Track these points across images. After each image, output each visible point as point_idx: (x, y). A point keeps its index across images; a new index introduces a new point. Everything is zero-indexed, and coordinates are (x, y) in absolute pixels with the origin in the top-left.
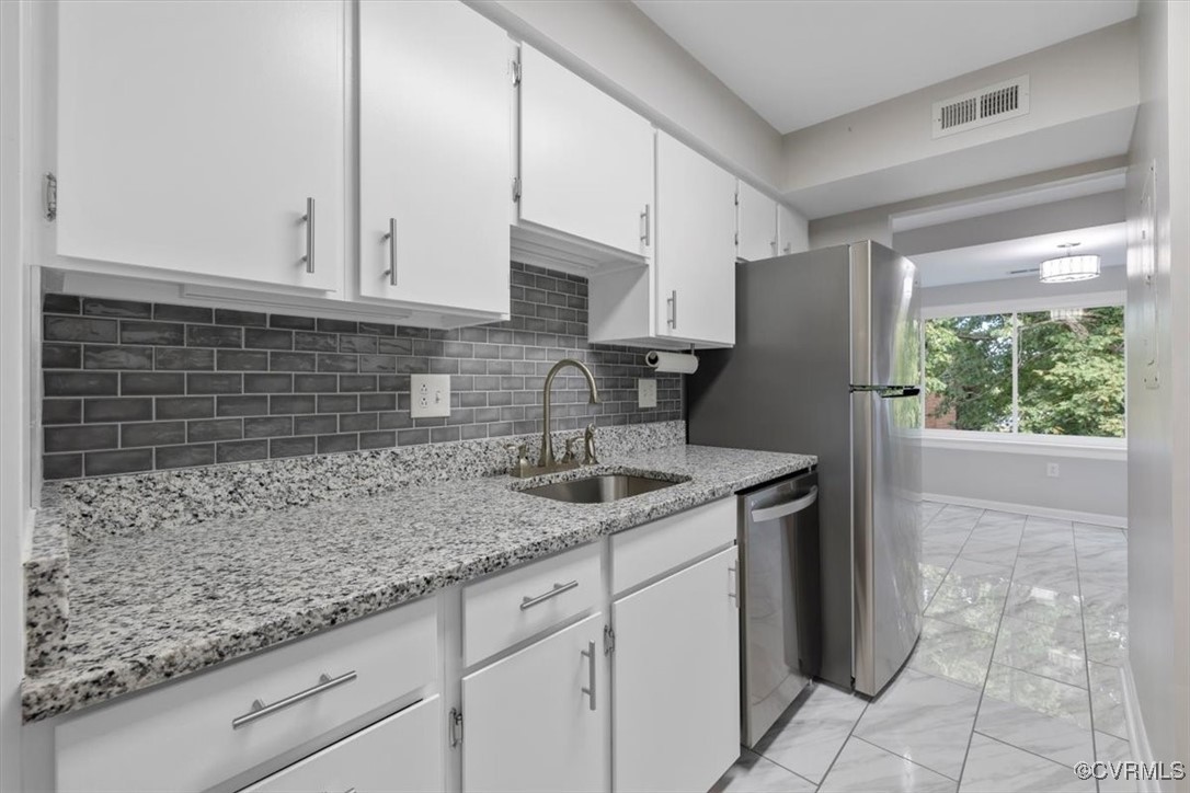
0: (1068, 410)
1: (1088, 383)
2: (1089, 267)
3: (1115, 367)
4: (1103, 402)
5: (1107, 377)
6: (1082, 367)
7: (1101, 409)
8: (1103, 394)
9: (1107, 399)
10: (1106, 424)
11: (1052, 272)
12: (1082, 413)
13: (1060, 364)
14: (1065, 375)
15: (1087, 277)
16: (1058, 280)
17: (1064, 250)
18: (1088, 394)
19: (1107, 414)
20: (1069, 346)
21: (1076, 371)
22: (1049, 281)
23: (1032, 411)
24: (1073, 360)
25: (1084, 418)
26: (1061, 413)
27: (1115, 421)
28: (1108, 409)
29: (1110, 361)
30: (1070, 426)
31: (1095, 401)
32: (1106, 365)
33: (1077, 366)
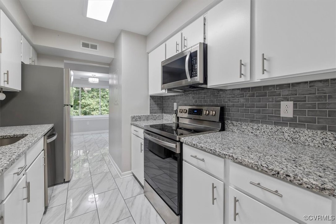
0: (85, 110)
1: (89, 105)
2: (97, 81)
3: (93, 100)
4: (91, 109)
5: (92, 103)
6: (88, 100)
7: (91, 110)
8: (91, 107)
9: (92, 108)
10: (92, 113)
11: (91, 80)
12: (88, 111)
13: (83, 100)
14: (84, 102)
15: (96, 82)
16: (92, 82)
17: (93, 76)
18: (89, 107)
19: (92, 111)
20: (85, 96)
21: (86, 101)
22: (90, 82)
23: (77, 111)
24: (86, 99)
25: (88, 112)
26: (84, 111)
27: (94, 112)
28: (93, 110)
29: (92, 99)
30: (85, 113)
31: (90, 108)
32: (91, 100)
33: (87, 100)
